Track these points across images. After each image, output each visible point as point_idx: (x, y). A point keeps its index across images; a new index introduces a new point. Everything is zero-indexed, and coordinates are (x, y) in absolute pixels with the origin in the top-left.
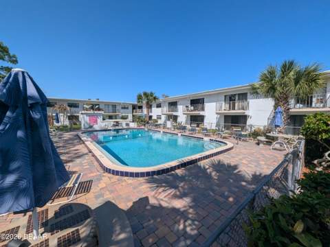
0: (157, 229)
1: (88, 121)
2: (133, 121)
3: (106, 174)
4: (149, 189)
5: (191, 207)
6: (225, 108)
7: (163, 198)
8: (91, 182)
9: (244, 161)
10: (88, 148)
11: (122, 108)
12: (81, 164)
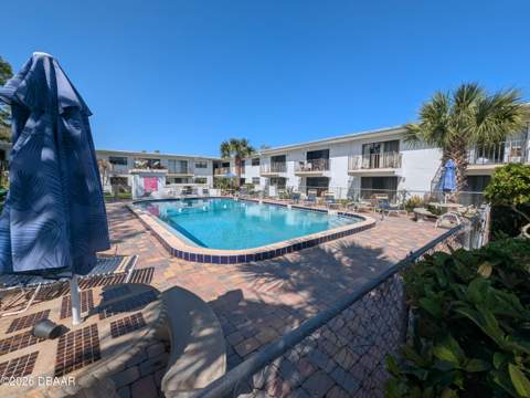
0: (258, 332)
1: (143, 185)
2: (215, 187)
3: (175, 259)
4: (243, 280)
5: (309, 304)
6: (362, 165)
7: (266, 291)
8: (151, 270)
9: (393, 243)
10: (144, 223)
11: (197, 166)
12: (135, 246)
